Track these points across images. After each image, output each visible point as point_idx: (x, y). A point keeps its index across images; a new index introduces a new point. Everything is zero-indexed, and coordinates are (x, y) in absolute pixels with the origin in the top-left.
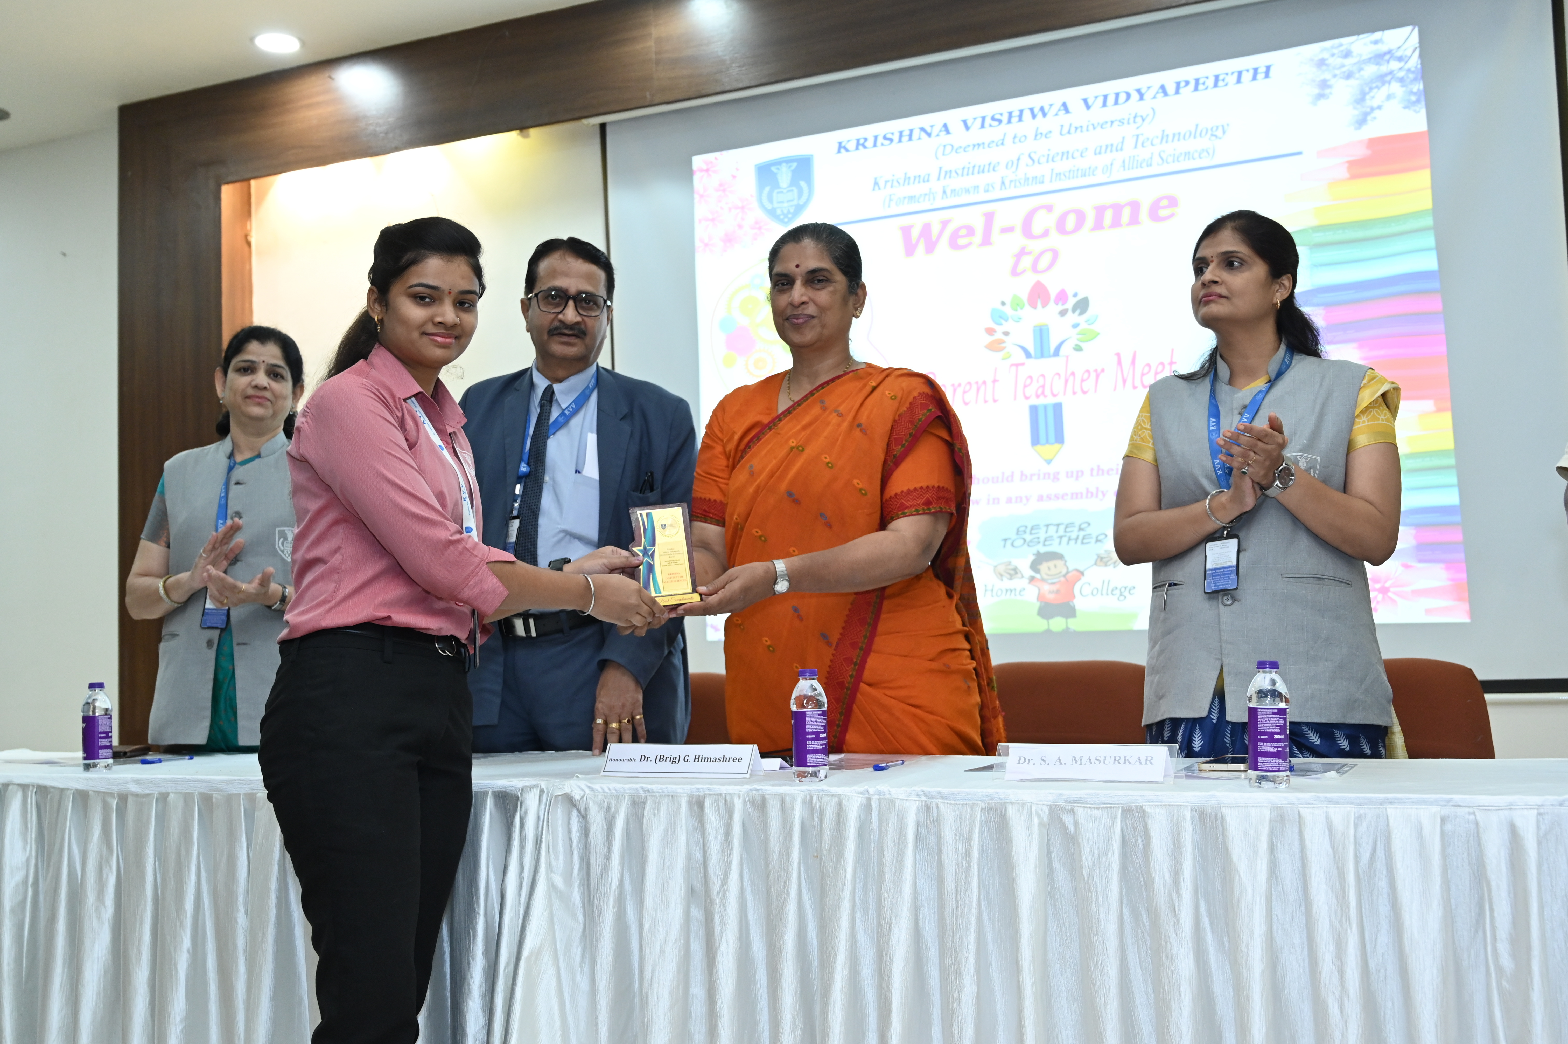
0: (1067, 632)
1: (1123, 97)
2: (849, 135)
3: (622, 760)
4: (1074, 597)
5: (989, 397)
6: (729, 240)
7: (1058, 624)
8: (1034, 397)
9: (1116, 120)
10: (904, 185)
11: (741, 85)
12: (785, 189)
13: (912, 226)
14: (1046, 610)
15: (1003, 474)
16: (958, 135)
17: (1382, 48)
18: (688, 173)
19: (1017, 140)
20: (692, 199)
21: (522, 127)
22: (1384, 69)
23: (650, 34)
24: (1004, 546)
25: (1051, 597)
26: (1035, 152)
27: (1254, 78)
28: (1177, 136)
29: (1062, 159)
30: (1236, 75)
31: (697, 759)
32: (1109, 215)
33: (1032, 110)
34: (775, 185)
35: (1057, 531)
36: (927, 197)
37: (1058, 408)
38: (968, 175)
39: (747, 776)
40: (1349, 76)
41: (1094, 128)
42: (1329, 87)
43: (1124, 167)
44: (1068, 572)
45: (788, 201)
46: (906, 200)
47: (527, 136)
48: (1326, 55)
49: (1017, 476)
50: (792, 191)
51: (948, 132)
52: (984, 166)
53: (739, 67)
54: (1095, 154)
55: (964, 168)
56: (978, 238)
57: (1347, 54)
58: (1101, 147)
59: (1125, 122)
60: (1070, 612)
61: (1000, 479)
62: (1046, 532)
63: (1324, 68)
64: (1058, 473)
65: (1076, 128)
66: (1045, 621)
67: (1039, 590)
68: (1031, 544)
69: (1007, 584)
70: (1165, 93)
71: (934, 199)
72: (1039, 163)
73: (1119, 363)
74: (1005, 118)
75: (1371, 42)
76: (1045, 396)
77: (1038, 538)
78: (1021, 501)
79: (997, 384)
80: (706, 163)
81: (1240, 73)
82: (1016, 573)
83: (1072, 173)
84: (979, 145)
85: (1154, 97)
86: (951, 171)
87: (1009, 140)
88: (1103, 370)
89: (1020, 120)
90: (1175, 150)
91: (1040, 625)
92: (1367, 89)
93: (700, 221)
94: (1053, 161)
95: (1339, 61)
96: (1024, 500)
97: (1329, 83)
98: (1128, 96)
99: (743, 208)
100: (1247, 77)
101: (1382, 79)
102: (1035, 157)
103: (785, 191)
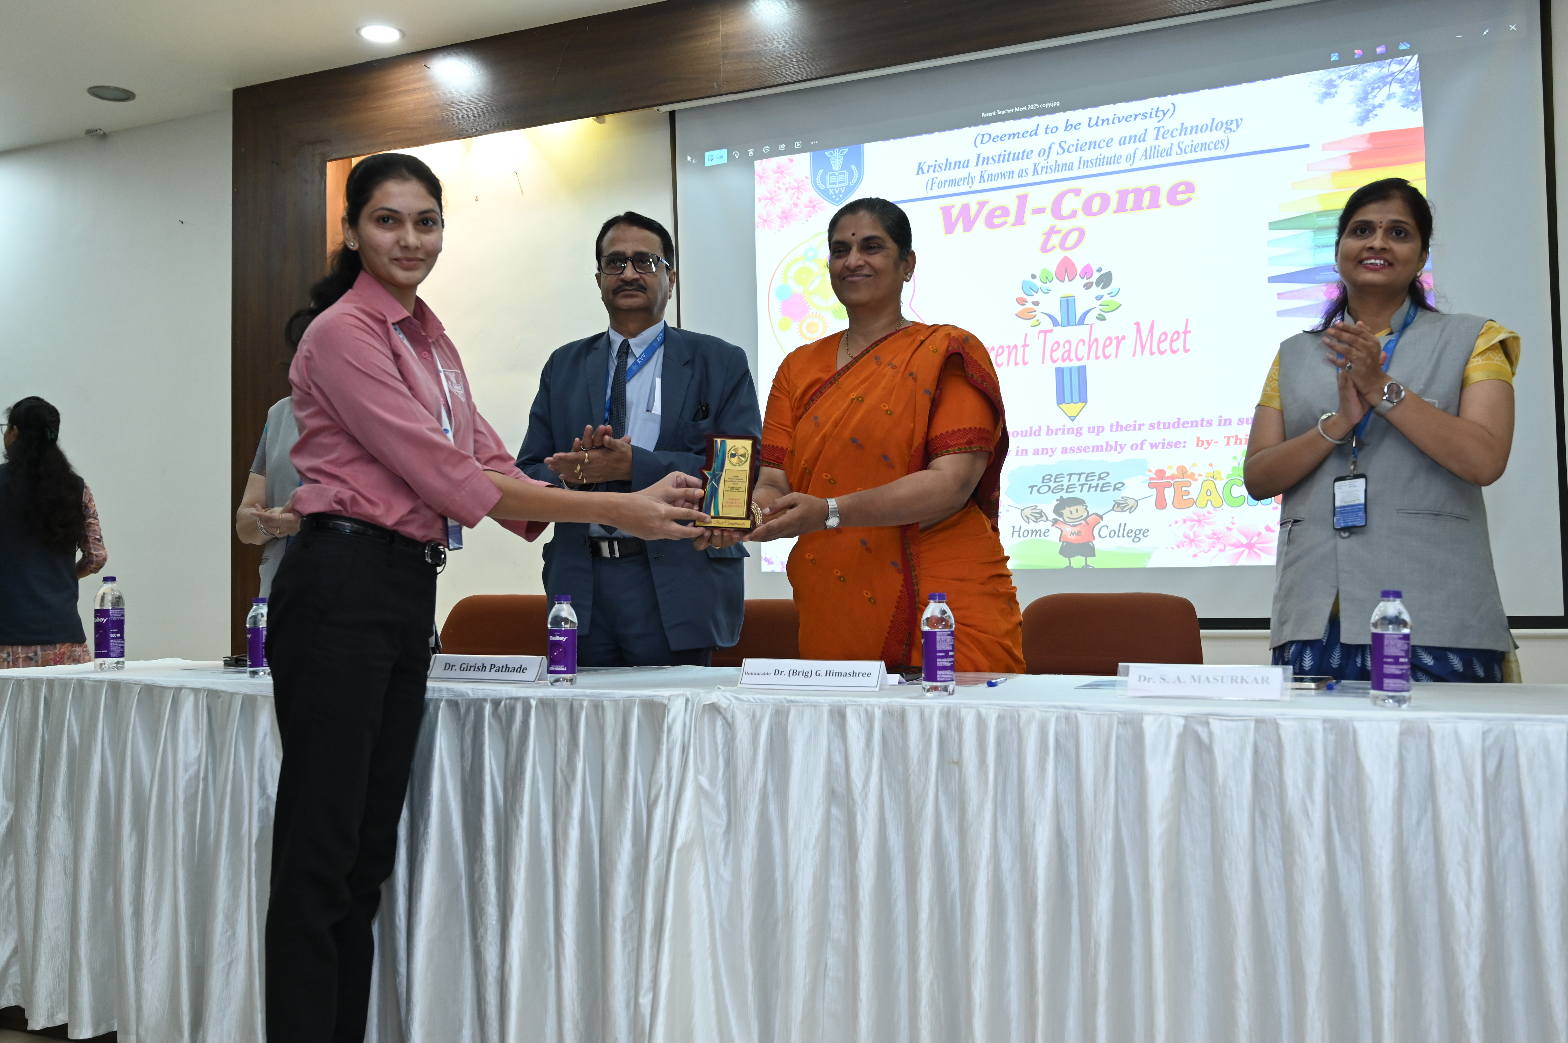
0: (1086, 568)
3: (758, 674)
4: (1094, 538)
5: (1020, 360)
6: (786, 217)
7: (1078, 562)
8: (1060, 360)
9: (1140, 114)
10: (945, 170)
11: (800, 78)
12: (837, 172)
13: (953, 207)
14: (1067, 550)
15: (1031, 428)
19: (1049, 131)
20: (754, 180)
21: (598, 113)
22: (1385, 71)
23: (719, 31)
24: (1031, 493)
25: (1073, 537)
26: (1065, 142)
28: (1195, 129)
31: (828, 673)
32: (1131, 198)
34: (828, 168)
35: (1079, 480)
36: (966, 181)
37: (1082, 370)
38: (1003, 161)
39: (877, 689)
40: (1353, 77)
41: (1120, 121)
42: (1335, 86)
43: (1146, 155)
44: (1088, 516)
45: (839, 183)
46: (947, 184)
47: (603, 122)
49: (1044, 431)
50: (844, 173)
52: (1019, 153)
53: (799, 61)
54: (1120, 144)
55: (1000, 155)
56: (1011, 219)
58: (1125, 138)
59: (1148, 115)
60: (1088, 550)
61: (1028, 434)
62: (1069, 481)
64: (1081, 428)
65: (1103, 121)
66: (1067, 559)
67: (1062, 531)
68: (1054, 491)
69: (1033, 526)
71: (972, 183)
72: (1069, 152)
73: (1139, 331)
76: (1071, 360)
77: (1062, 485)
78: (1047, 453)
79: (1026, 348)
82: (1042, 516)
83: (1098, 161)
84: (1014, 135)
86: (988, 158)
87: (1041, 130)
88: (1124, 338)
90: (1192, 141)
91: (1062, 562)
92: (1369, 89)
93: (760, 200)
94: (1081, 150)
96: (1050, 452)
97: (1334, 83)
99: (798, 188)
101: (1384, 80)
102: (1065, 146)
103: (837, 174)
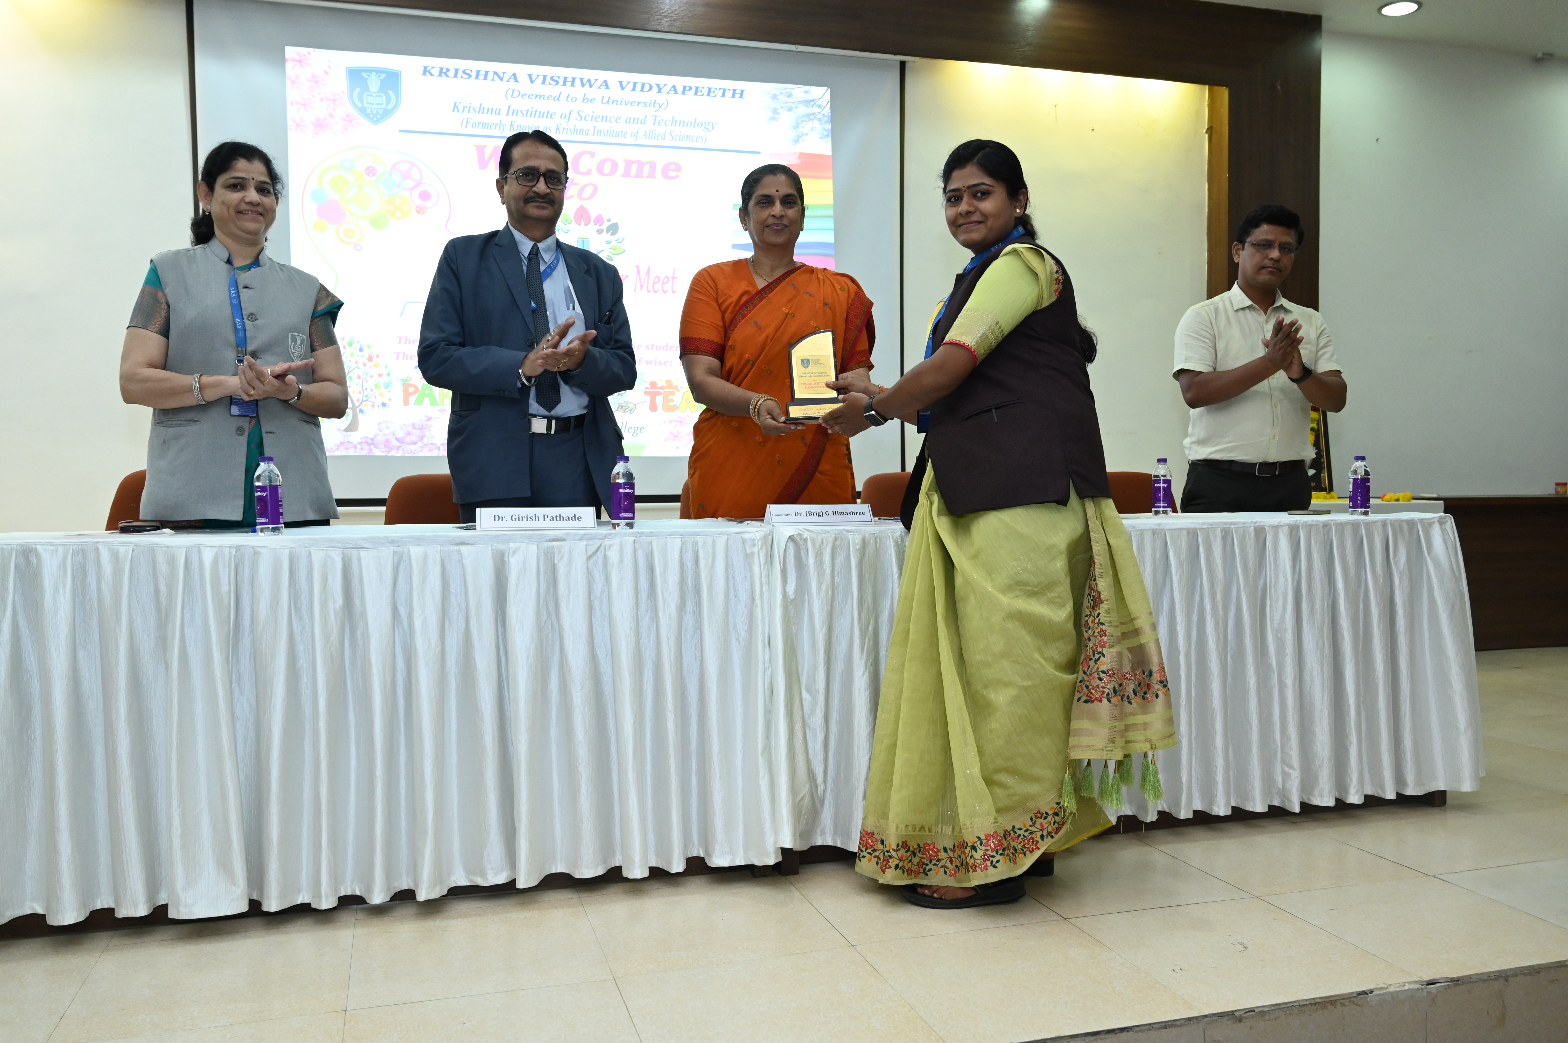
1: (647, 87)
2: (436, 63)
3: (782, 515)
6: (320, 125)
9: (641, 102)
10: (479, 113)
12: (374, 93)
13: (486, 146)
16: (524, 85)
17: (810, 97)
18: (280, 60)
19: (569, 99)
20: (285, 83)
22: (810, 110)
26: (583, 111)
27: (733, 96)
28: (682, 123)
29: (602, 121)
30: (722, 90)
32: (634, 167)
33: (582, 80)
34: (365, 88)
36: (498, 126)
38: (531, 116)
40: (790, 110)
41: (626, 105)
42: (778, 114)
43: (646, 135)
45: (377, 104)
46: (481, 125)
48: (778, 93)
50: (381, 96)
51: (516, 81)
52: (544, 112)
54: (626, 122)
55: (528, 111)
57: (790, 96)
58: (630, 118)
59: (648, 105)
63: (776, 100)
65: (613, 101)
70: (676, 92)
72: (585, 120)
73: (638, 272)
74: (561, 81)
75: (804, 91)
80: (298, 55)
81: (724, 90)
83: (609, 132)
84: (541, 96)
85: (668, 93)
86: (517, 111)
87: (563, 98)
89: (573, 85)
90: (680, 132)
92: (800, 121)
93: (292, 104)
94: (595, 120)
95: (785, 99)
97: (778, 111)
98: (651, 87)
99: (334, 101)
100: (729, 94)
101: (810, 117)
102: (583, 116)
103: (374, 95)
